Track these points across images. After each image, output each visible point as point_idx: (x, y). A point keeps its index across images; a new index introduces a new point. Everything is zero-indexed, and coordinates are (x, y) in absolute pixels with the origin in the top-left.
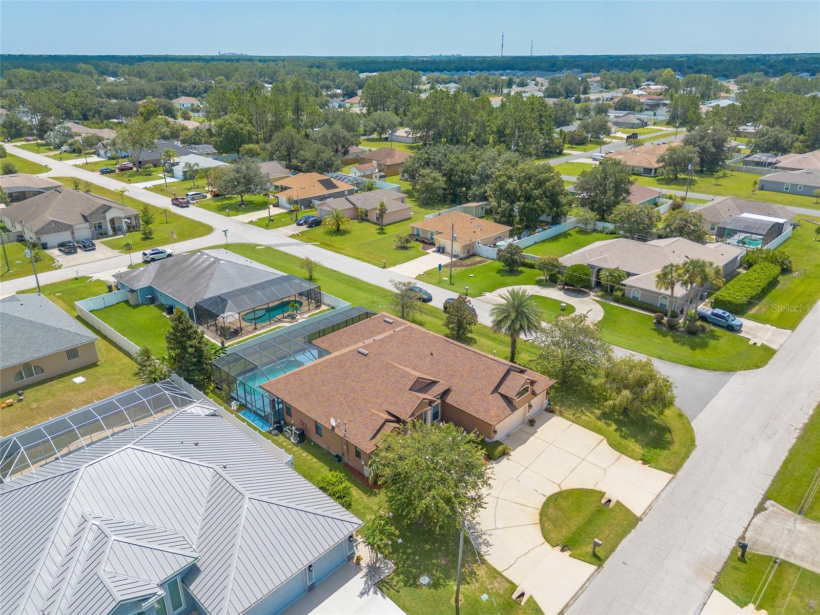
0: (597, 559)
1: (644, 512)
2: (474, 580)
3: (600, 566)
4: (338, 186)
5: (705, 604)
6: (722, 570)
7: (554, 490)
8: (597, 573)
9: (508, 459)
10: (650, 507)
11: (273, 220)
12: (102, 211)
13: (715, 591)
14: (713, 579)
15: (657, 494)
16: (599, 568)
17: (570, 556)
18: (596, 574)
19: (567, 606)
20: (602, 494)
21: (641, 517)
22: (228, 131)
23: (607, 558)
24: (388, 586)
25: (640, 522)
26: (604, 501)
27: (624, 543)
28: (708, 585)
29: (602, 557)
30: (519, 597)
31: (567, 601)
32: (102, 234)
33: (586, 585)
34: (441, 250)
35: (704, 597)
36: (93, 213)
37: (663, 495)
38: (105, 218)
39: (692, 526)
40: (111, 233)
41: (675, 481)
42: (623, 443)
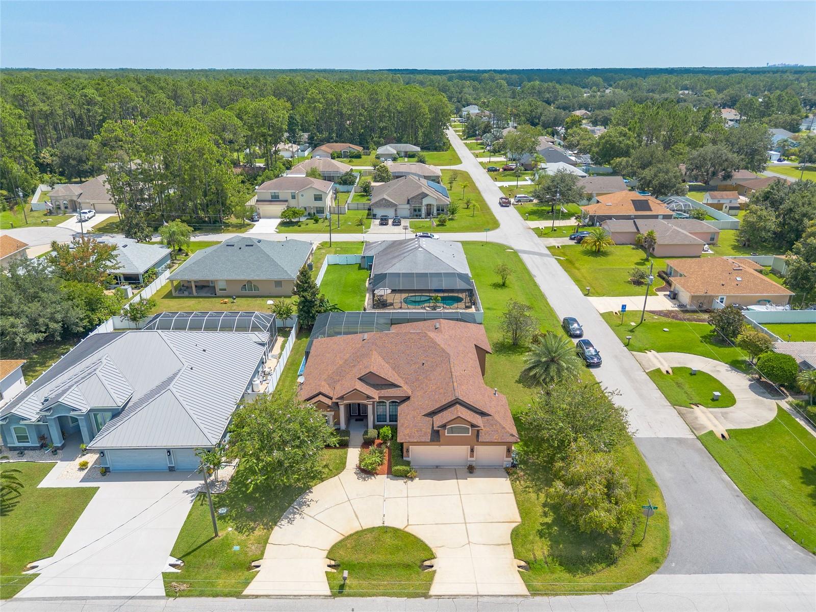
0: (340, 590)
1: (441, 596)
2: (247, 533)
3: (334, 596)
4: (652, 209)
7: (399, 524)
8: (324, 597)
9: (405, 483)
10: (453, 596)
11: (555, 230)
12: (420, 197)
16: (331, 596)
17: (326, 572)
18: (322, 597)
19: (268, 596)
20: (433, 557)
21: (431, 596)
22: (607, 142)
23: (348, 595)
24: (202, 498)
25: (423, 598)
26: (427, 563)
29: (345, 593)
30: (254, 566)
32: (417, 216)
33: (301, 597)
34: (674, 296)
36: (413, 198)
37: (486, 599)
38: (422, 203)
40: (423, 216)
41: (521, 599)
42: (531, 537)
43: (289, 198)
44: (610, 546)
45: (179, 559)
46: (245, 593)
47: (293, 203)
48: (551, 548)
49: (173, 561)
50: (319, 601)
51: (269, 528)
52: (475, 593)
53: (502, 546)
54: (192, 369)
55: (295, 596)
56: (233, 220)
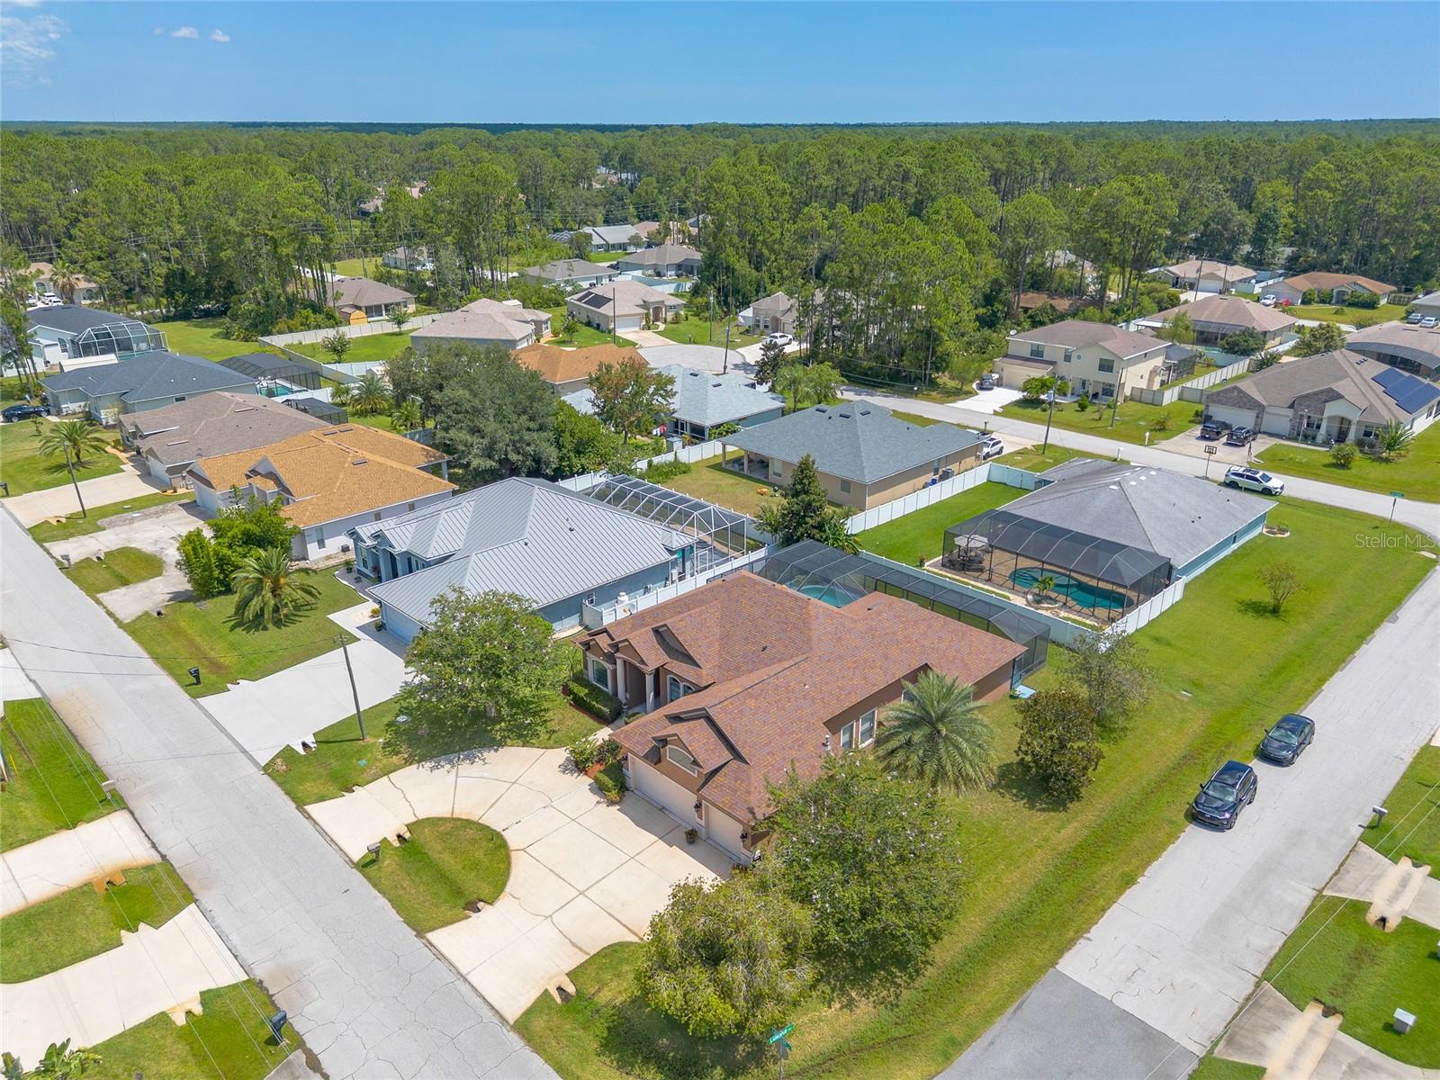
0: (367, 864)
1: (432, 945)
2: (387, 753)
3: (355, 865)
5: (236, 957)
6: (273, 1003)
9: (599, 803)
10: (441, 956)
12: (1323, 397)
13: (246, 978)
14: (265, 984)
15: (469, 977)
16: (353, 863)
17: (388, 838)
18: (347, 859)
19: (316, 824)
20: (490, 902)
21: (423, 937)
23: (369, 879)
25: (414, 933)
26: (479, 905)
27: (382, 902)
28: (260, 973)
29: (367, 870)
30: (351, 789)
31: (321, 823)
32: (1306, 436)
35: (245, 961)
36: (1306, 396)
37: (464, 987)
38: (1323, 412)
39: (374, 998)
40: (1320, 439)
41: (495, 1020)
42: (626, 968)
43: (1060, 358)
44: (714, 1067)
45: (317, 742)
46: (308, 808)
47: (1064, 369)
48: (633, 1002)
49: (310, 740)
50: (340, 861)
51: (409, 762)
52: (464, 971)
53: (576, 949)
54: (526, 544)
55: (332, 840)
56: (944, 379)
